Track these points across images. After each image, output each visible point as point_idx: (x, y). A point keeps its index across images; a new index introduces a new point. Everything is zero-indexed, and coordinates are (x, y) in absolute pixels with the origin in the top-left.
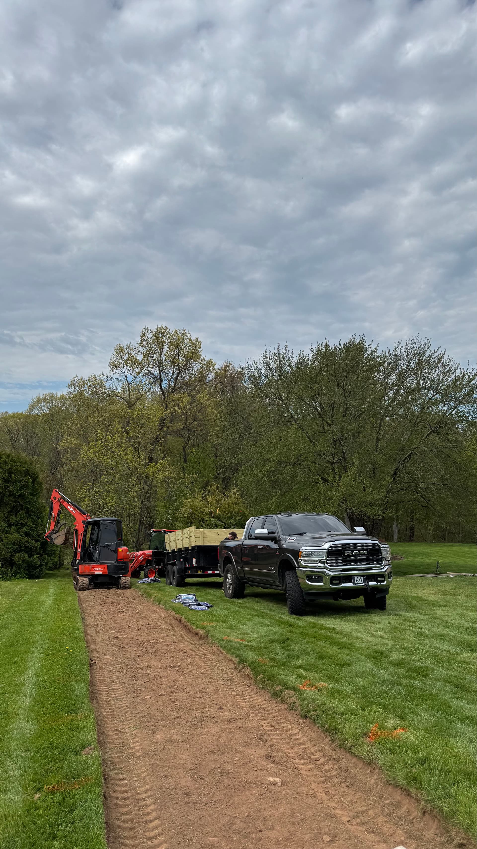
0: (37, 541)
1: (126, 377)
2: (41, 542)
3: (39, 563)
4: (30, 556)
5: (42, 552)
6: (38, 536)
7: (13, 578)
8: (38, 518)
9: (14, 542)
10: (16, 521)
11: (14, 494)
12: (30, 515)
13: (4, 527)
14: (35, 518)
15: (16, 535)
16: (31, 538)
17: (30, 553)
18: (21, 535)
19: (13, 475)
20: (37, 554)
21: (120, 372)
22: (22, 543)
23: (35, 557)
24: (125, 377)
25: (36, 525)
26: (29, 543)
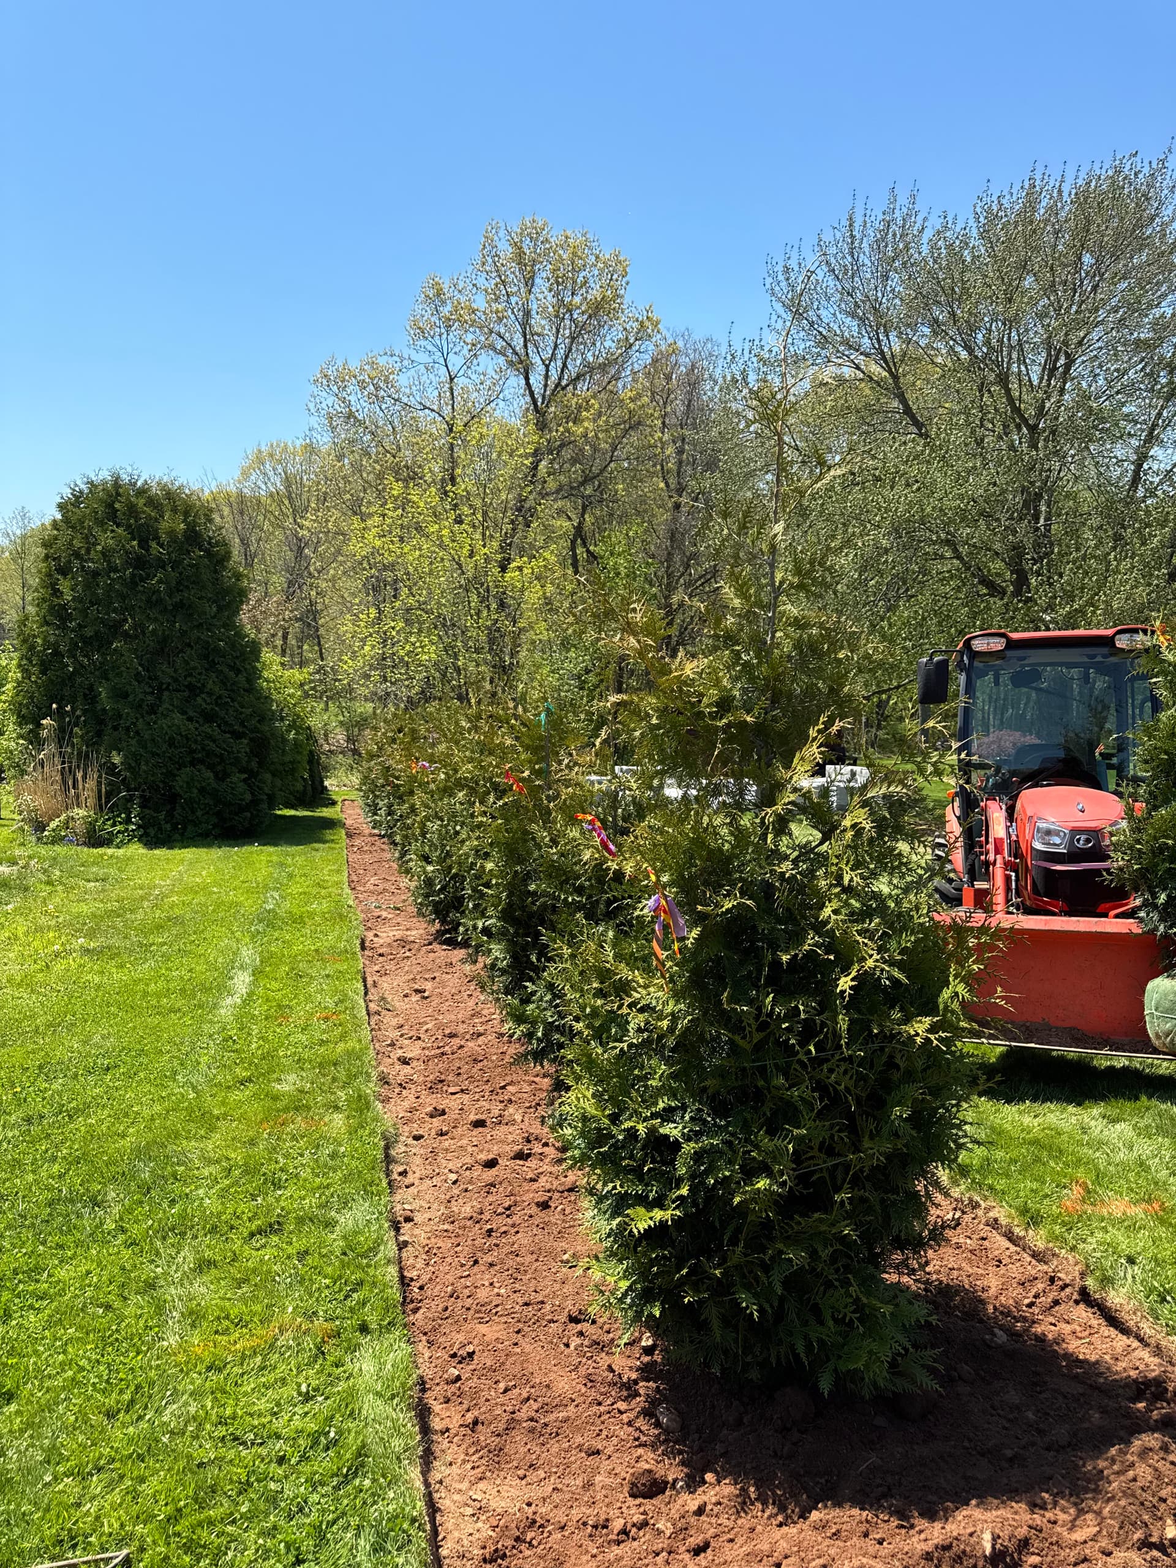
0: (237, 736)
1: (445, 360)
2: (251, 739)
3: (248, 797)
4: (222, 777)
5: (254, 765)
6: (242, 724)
7: (177, 836)
8: (238, 672)
9: (172, 738)
10: (176, 680)
11: (160, 601)
12: (213, 664)
13: (141, 696)
14: (226, 670)
15: (177, 718)
16: (219, 726)
17: (219, 768)
18: (190, 719)
19: (154, 544)
20: (240, 772)
21: (430, 347)
22: (196, 742)
23: (235, 779)
24: (442, 361)
25: (233, 691)
26: (214, 741)
